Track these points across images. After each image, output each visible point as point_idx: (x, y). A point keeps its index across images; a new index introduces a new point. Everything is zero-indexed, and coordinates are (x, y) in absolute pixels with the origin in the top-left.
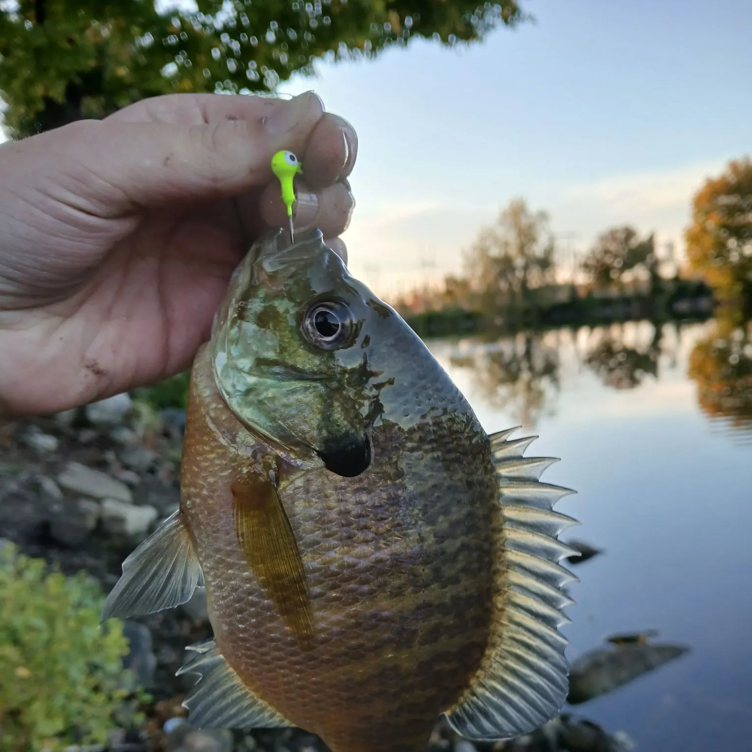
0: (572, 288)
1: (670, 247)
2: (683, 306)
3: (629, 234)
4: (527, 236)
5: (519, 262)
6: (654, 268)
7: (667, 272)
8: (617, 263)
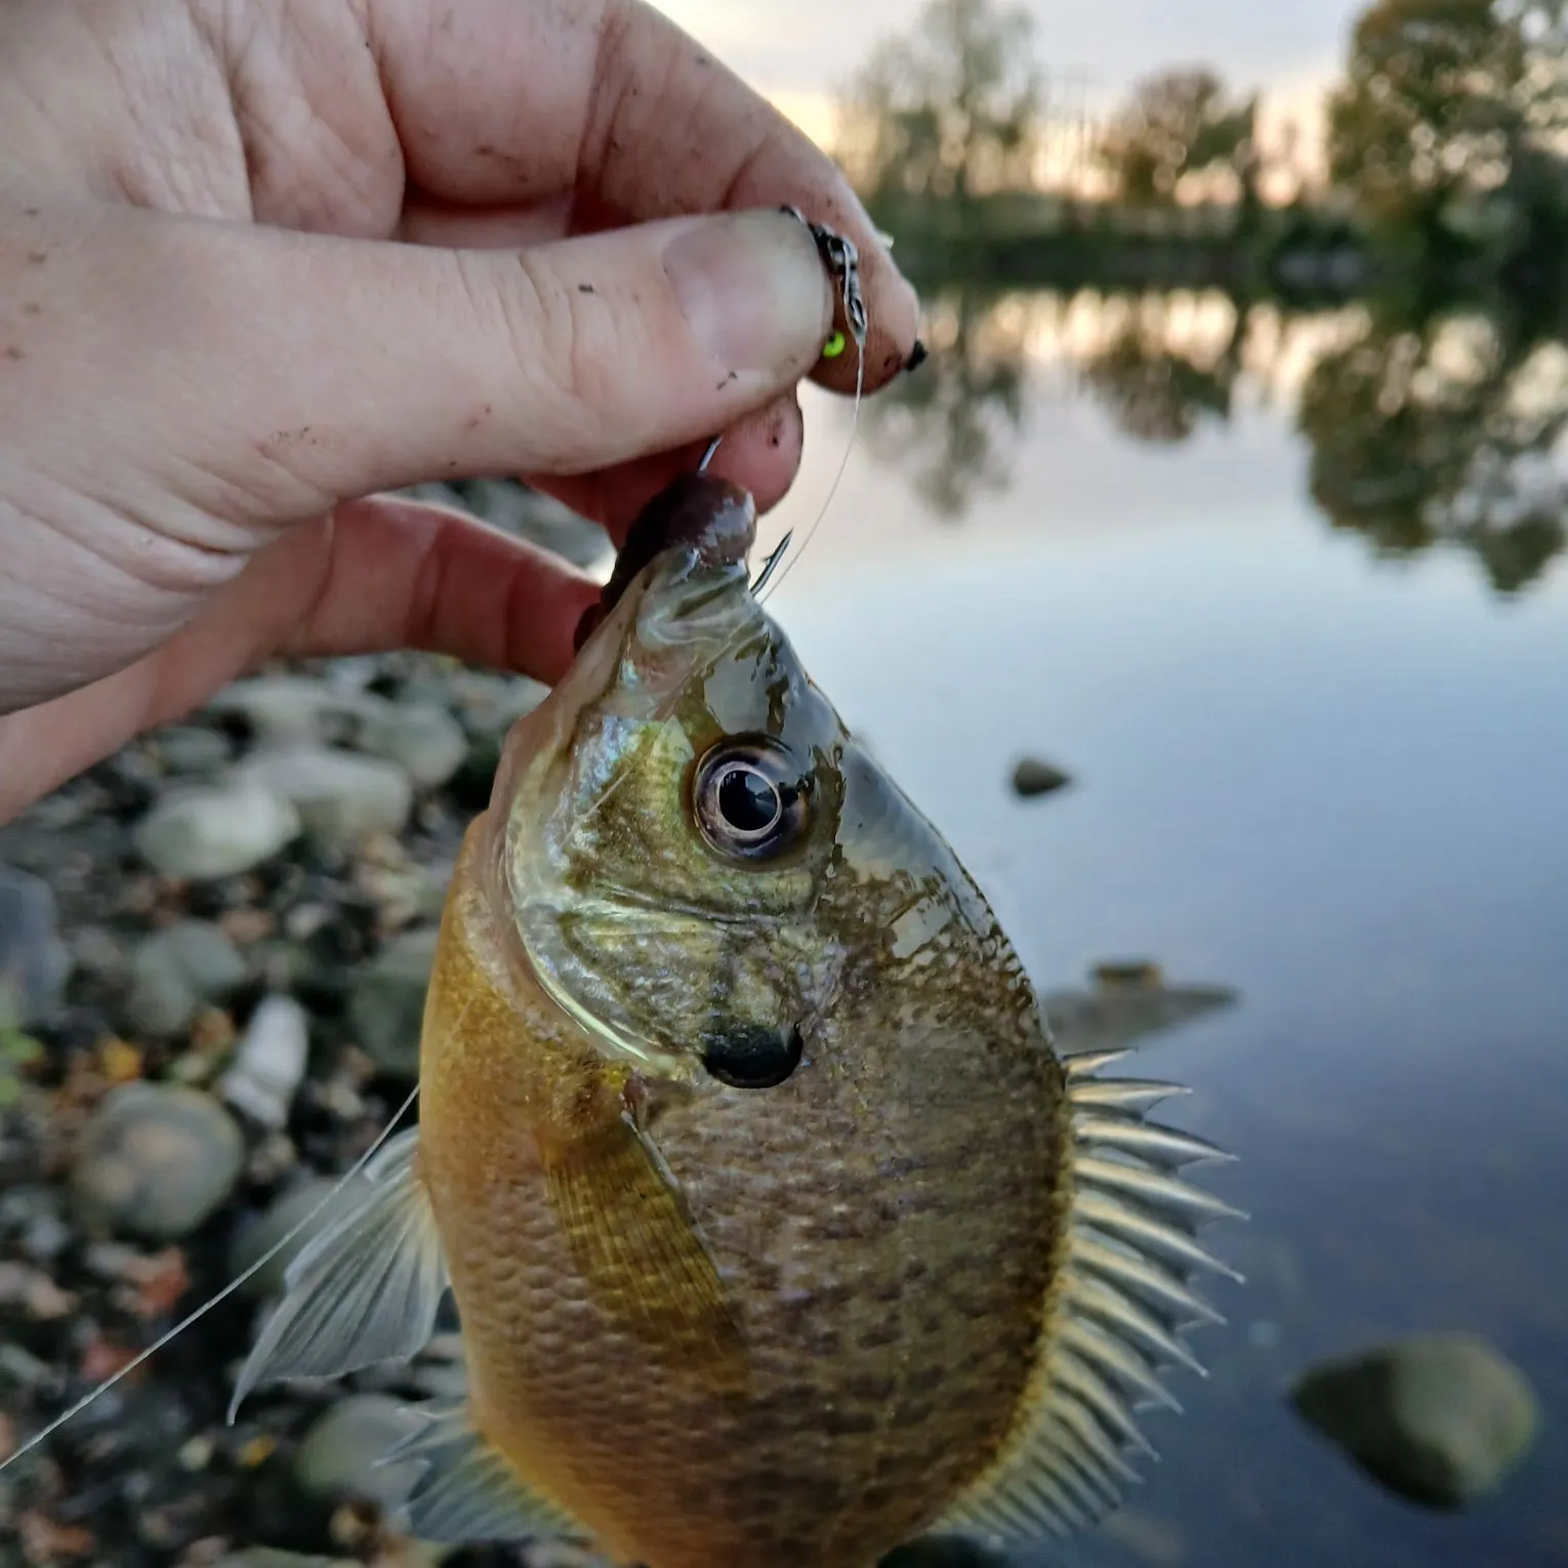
0: (1068, 204)
1: (1291, 134)
2: (1300, 268)
3: (1206, 88)
4: (980, 65)
5: (954, 125)
6: (1249, 177)
7: (1277, 188)
8: (1170, 153)
